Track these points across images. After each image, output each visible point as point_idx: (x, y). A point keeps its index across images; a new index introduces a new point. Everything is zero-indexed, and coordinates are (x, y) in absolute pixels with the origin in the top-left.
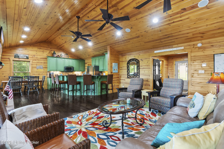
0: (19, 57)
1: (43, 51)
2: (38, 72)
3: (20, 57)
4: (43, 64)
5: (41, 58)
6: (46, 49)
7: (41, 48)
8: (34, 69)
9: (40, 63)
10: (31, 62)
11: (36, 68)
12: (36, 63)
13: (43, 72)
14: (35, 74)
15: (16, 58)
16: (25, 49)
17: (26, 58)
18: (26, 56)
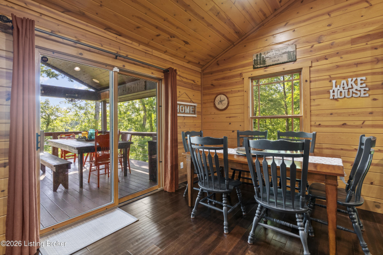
0: (264, 61)
2: (339, 115)
3: (268, 62)
4: (369, 66)
5: (354, 41)
8: (317, 102)
9: (349, 66)
10: (305, 72)
11: (326, 96)
12: (328, 70)
13: (371, 113)
14: (322, 123)
15: (258, 68)
16: (284, 24)
17: (286, 60)
18: (287, 50)
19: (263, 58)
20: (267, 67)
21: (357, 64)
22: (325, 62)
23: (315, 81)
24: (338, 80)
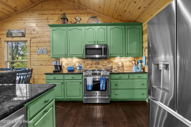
0: (12, 34)
1: (47, 19)
2: (40, 61)
3: (14, 35)
4: (48, 44)
6: (53, 12)
7: (45, 12)
8: (33, 55)
9: (42, 42)
10: (28, 42)
11: (36, 53)
12: (37, 43)
13: (48, 60)
14: (35, 64)
15: (9, 37)
16: (21, 19)
17: (21, 36)
18: (22, 31)
19: (11, 33)
20: (13, 37)
21: (45, 42)
22: (35, 39)
23: (32, 47)
24: (39, 47)
